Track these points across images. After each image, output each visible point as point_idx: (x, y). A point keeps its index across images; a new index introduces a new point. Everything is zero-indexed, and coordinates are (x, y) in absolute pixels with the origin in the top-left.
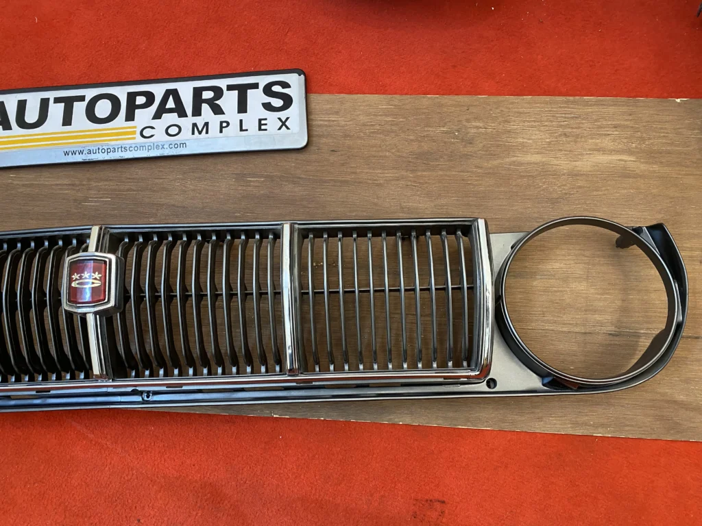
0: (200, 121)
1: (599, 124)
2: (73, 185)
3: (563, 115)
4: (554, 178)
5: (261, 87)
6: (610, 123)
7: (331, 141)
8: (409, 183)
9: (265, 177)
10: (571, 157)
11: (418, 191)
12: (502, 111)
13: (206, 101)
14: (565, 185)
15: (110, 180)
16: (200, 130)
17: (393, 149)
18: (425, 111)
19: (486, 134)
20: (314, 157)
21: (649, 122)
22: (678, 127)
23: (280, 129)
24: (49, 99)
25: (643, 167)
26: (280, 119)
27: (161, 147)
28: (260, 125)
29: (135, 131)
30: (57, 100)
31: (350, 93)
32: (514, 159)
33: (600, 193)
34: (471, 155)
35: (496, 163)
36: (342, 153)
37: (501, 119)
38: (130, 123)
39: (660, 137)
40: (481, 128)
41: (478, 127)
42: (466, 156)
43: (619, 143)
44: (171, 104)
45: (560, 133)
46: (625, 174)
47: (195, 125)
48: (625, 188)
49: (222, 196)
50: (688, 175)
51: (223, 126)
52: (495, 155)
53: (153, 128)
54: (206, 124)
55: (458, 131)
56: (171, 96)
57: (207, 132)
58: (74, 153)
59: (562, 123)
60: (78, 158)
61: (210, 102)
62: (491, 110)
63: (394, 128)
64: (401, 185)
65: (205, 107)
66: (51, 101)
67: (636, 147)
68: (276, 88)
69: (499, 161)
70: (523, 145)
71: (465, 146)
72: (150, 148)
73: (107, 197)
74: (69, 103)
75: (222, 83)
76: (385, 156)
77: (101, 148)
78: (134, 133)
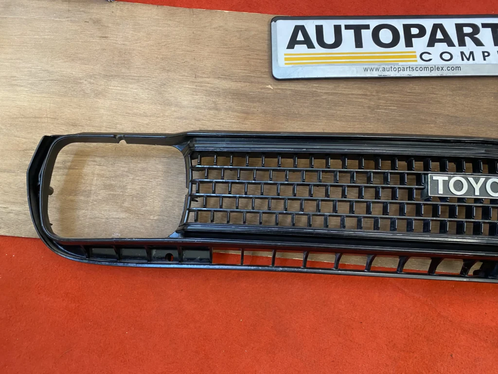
0: (466, 50)
13: (468, 35)
16: (468, 57)
24: (340, 26)
27: (441, 69)
38: (409, 49)
44: (439, 35)
47: (462, 53)
49: (485, 110)
51: (486, 55)
54: (472, 53)
56: (438, 30)
57: (474, 59)
58: (372, 70)
60: (375, 74)
61: (471, 35)
65: (467, 39)
66: (343, 28)
72: (432, 69)
74: (358, 30)
75: (478, 22)
77: (393, 67)
78: (415, 56)
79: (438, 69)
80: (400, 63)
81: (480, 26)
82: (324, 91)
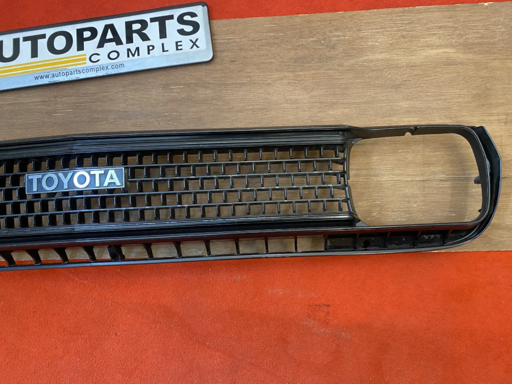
0: (132, 47)
1: (428, 26)
2: (44, 102)
3: (401, 22)
4: (396, 70)
5: (176, 17)
6: (436, 25)
7: (230, 54)
8: (291, 81)
9: (183, 85)
10: (408, 53)
11: (297, 86)
12: (355, 22)
13: (136, 31)
14: (404, 74)
15: (71, 96)
16: (133, 53)
17: (276, 56)
18: (298, 26)
19: (345, 40)
20: (218, 67)
21: (464, 22)
22: (487, 24)
23: (192, 48)
24: (19, 39)
25: (462, 56)
26: (191, 40)
27: (106, 68)
28: (177, 46)
29: (86, 58)
30: (25, 39)
31: (242, 17)
32: (366, 58)
33: (431, 78)
34: (334, 57)
35: (353, 61)
36: (240, 62)
37: (355, 29)
38: (81, 52)
39: (473, 33)
40: (340, 36)
41: (338, 36)
42: (331, 58)
43: (443, 40)
44: (110, 35)
45: (399, 35)
46: (449, 63)
47: (129, 50)
48: (448, 73)
49: (153, 101)
50: (495, 59)
51: (150, 49)
52: (352, 56)
53: (98, 54)
54: (138, 49)
55: (324, 40)
56: (109, 30)
57: (138, 55)
58: (42, 77)
59: (400, 28)
60: (45, 81)
61: (139, 32)
62: (347, 22)
63: (276, 41)
64: (284, 83)
65: (135, 36)
66: (21, 40)
67: (456, 42)
68: (187, 18)
69: (355, 60)
70: (373, 47)
71: (330, 51)
72: (97, 69)
73: (70, 109)
74: (34, 40)
75: (146, 17)
76: (271, 63)
77: (61, 72)
78: (85, 59)
79: (103, 68)
80: (70, 68)
81: (148, 21)
82: (7, 103)
